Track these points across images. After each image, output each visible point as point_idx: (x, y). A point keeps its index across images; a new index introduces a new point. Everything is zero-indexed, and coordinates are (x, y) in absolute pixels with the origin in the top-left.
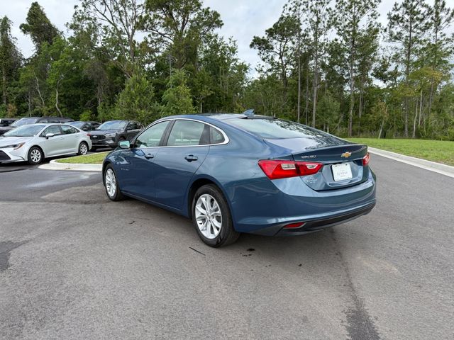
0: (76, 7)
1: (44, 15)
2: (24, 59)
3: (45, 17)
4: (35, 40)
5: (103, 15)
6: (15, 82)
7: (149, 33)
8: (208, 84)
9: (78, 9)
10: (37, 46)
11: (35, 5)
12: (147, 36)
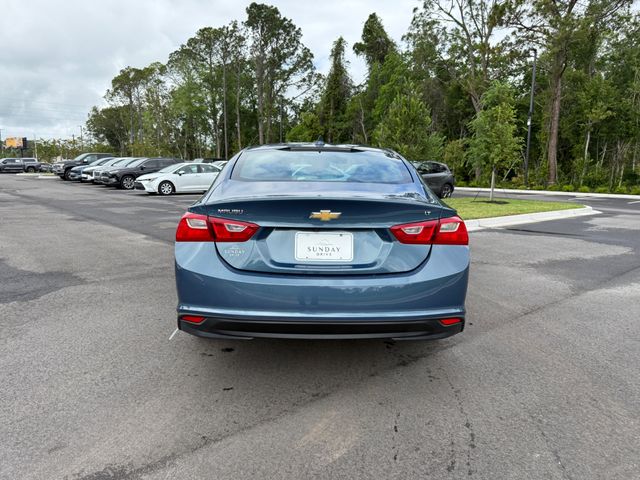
0: (415, 10)
1: (381, 28)
2: (354, 87)
3: (382, 30)
4: (369, 62)
5: (449, 14)
6: (342, 116)
7: (512, 30)
8: (605, 99)
9: (418, 12)
10: (370, 69)
11: (373, 16)
12: (510, 35)
